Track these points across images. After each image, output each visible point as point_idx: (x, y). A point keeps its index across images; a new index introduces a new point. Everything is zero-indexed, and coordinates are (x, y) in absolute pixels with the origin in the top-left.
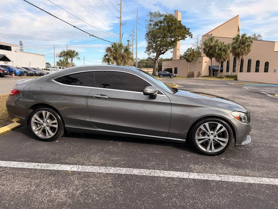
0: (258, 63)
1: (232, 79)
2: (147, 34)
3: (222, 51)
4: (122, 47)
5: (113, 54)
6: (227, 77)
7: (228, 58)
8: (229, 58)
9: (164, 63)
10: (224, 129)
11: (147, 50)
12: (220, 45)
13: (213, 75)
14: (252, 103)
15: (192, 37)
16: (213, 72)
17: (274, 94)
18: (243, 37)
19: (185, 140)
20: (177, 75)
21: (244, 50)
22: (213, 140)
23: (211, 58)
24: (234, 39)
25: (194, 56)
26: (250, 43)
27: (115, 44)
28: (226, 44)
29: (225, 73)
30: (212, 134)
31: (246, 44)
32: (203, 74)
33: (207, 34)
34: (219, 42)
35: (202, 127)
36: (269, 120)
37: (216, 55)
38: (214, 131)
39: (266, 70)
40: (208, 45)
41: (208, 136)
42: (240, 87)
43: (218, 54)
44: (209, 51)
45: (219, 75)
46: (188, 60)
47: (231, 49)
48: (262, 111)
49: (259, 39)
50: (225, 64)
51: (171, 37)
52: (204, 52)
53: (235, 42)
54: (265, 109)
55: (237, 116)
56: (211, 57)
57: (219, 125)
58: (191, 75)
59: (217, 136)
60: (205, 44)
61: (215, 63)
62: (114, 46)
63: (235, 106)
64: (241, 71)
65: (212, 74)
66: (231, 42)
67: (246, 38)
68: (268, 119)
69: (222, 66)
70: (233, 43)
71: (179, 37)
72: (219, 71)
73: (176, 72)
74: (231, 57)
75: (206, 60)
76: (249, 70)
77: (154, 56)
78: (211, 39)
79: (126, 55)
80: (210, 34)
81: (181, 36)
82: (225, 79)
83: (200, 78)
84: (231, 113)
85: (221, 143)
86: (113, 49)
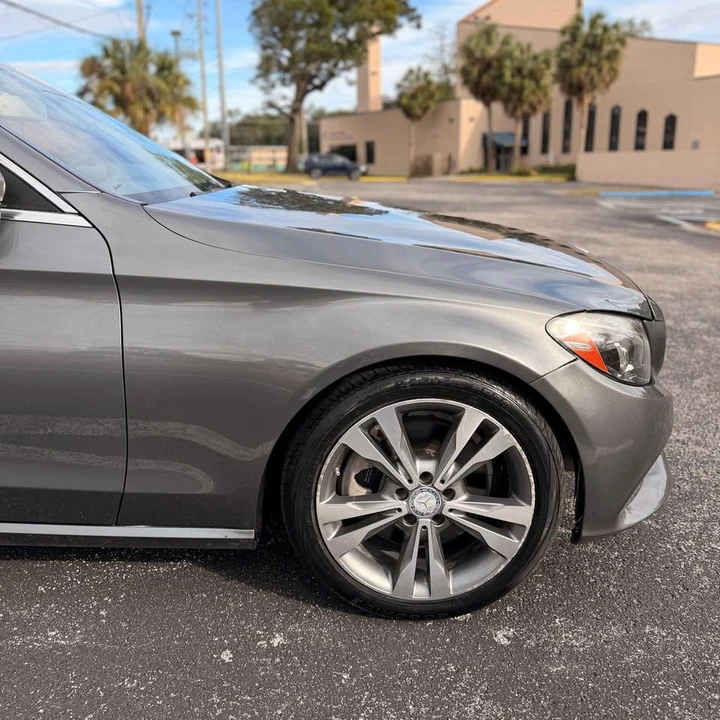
0: (642, 117)
1: (559, 179)
2: (255, 12)
3: (524, 77)
4: (148, 54)
5: (108, 83)
6: (545, 170)
7: (544, 101)
8: (549, 101)
9: (325, 127)
10: (503, 440)
11: (258, 77)
12: (517, 54)
13: (498, 167)
14: (636, 255)
15: (419, 26)
16: (497, 155)
17: (701, 223)
18: (593, 23)
19: (248, 534)
20: (372, 168)
21: (600, 70)
22: (438, 518)
23: (487, 104)
24: (563, 32)
25: (431, 96)
26: (618, 46)
27: (116, 43)
28: (537, 49)
29: (535, 157)
30: (426, 477)
31: (607, 48)
32: (463, 164)
33: (474, 15)
34: (514, 42)
35: (355, 438)
36: (713, 329)
37: (504, 91)
38: (439, 457)
39: (668, 144)
40: (478, 54)
41: (403, 493)
42: (589, 202)
43: (512, 89)
44: (480, 75)
45: (516, 165)
46: (409, 113)
47: (554, 69)
48: (676, 290)
49: (646, 34)
50: (536, 124)
51: (346, 25)
52: (466, 82)
53: (568, 43)
54: (684, 279)
55: (588, 348)
56: (488, 98)
57: (472, 419)
58: (422, 170)
59: (458, 488)
60: (466, 51)
61: (502, 121)
62: (113, 50)
63: (574, 278)
64: (589, 147)
65: (493, 163)
66: (553, 42)
67: (606, 29)
68: (704, 321)
69: (526, 134)
70: (562, 48)
71: (371, 23)
72: (517, 152)
73: (370, 159)
74: (556, 98)
75: (470, 109)
76: (613, 146)
77: (284, 98)
78: (488, 33)
79: (163, 85)
80: (482, 15)
81: (380, 18)
82: (536, 179)
83: (453, 178)
84: (553, 330)
85: (490, 536)
86: (107, 63)
